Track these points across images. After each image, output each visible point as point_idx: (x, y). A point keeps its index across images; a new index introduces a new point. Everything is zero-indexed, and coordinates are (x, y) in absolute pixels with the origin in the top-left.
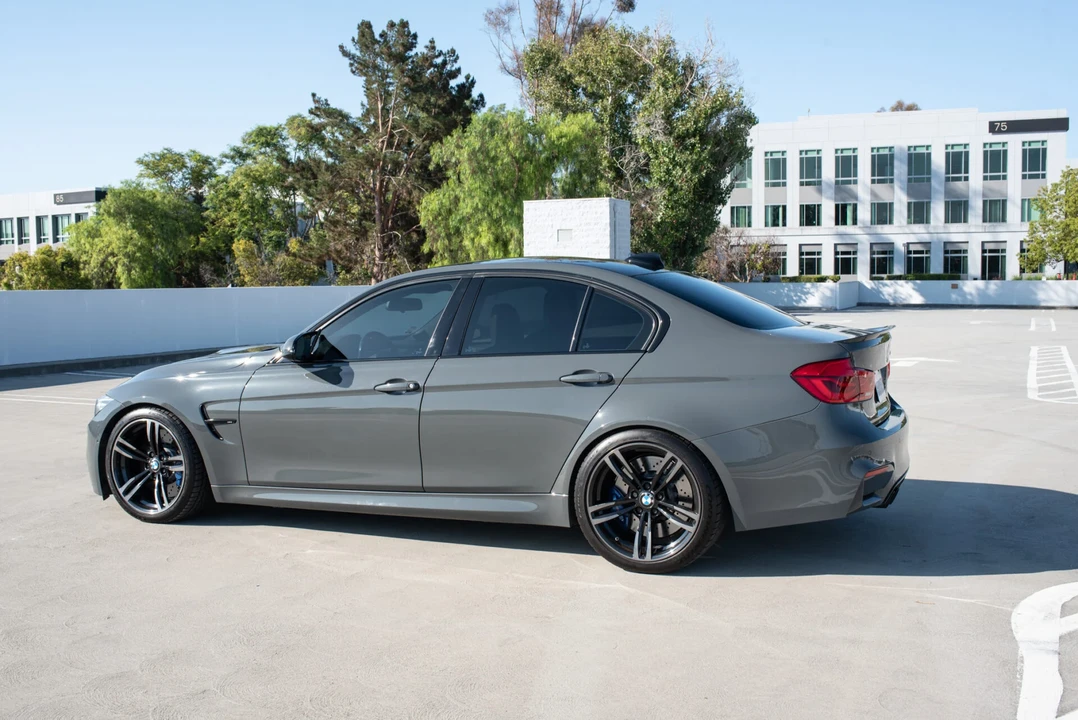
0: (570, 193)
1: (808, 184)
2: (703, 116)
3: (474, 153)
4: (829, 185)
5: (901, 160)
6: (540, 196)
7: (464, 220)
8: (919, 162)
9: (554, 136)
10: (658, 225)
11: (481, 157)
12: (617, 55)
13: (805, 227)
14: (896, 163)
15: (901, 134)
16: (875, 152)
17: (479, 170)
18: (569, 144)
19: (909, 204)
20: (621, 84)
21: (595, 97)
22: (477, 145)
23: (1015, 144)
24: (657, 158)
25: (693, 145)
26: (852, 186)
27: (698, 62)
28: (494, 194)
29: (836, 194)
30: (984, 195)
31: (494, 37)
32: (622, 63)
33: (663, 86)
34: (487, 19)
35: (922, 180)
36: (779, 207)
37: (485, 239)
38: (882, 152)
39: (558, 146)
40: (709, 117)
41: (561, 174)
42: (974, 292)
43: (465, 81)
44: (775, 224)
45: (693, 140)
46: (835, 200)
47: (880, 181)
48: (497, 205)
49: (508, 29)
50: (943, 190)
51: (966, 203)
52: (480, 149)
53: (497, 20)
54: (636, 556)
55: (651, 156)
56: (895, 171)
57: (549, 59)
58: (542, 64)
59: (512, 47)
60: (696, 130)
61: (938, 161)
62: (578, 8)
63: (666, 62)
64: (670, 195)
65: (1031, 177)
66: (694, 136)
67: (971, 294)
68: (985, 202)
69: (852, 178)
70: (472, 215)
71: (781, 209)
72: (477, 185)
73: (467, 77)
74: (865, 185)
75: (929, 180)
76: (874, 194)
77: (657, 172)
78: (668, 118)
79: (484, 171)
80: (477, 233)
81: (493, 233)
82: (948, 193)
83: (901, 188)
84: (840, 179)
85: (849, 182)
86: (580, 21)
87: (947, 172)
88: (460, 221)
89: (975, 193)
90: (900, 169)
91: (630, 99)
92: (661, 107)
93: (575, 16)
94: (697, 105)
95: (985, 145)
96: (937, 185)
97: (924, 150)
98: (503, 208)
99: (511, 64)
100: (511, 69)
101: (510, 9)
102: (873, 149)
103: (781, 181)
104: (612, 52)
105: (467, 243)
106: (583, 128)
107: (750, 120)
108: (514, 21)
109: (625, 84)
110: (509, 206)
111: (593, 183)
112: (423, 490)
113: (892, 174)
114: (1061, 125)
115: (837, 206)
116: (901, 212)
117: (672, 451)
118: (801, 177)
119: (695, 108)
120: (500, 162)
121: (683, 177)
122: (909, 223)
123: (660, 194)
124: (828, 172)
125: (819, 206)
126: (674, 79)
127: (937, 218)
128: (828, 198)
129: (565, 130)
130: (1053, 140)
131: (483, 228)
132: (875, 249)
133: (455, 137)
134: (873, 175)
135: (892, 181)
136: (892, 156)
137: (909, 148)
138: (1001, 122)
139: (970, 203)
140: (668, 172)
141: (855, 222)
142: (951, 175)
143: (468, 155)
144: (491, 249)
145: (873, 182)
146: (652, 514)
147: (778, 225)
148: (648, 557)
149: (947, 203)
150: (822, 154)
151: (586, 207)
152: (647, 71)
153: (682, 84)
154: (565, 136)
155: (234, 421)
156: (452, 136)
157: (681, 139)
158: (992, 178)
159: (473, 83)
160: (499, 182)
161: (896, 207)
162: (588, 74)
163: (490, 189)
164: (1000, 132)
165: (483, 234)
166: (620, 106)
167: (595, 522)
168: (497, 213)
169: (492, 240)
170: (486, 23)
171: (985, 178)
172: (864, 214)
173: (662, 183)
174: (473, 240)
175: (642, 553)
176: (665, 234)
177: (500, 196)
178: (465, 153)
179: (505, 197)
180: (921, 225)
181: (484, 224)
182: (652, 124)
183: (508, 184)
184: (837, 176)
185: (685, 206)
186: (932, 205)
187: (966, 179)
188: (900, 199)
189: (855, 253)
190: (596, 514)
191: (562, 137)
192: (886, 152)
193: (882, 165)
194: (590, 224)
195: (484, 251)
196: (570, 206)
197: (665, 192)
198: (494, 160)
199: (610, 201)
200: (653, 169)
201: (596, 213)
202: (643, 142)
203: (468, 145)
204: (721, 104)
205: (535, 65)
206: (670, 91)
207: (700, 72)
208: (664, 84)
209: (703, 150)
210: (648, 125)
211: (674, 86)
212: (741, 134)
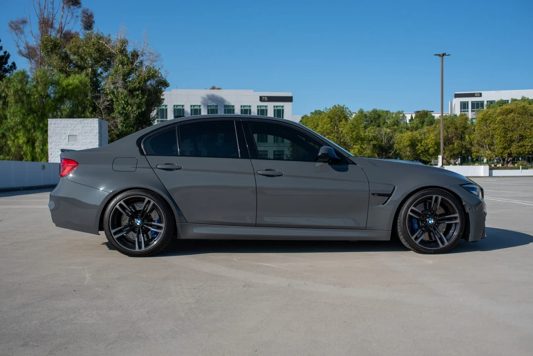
0: (71, 116)
2: (143, 80)
3: (16, 92)
5: (221, 112)
6: (54, 117)
7: (9, 129)
9: (64, 85)
11: (21, 94)
12: (96, 46)
14: (219, 113)
16: (209, 108)
17: (19, 101)
18: (73, 89)
20: (97, 61)
21: (81, 68)
22: (19, 87)
23: (271, 107)
24: (117, 101)
25: (138, 95)
27: (139, 53)
28: (28, 115)
31: (16, 38)
32: (99, 50)
33: (121, 64)
34: (10, 26)
37: (22, 140)
38: (212, 108)
39: (67, 91)
40: (146, 81)
41: (67, 106)
43: (3, 54)
45: (137, 93)
48: (30, 121)
49: (22, 32)
52: (21, 89)
53: (17, 27)
55: (114, 100)
57: (56, 46)
58: (51, 48)
59: (25, 42)
60: (139, 87)
61: (238, 113)
62: (63, 25)
63: (123, 51)
64: (125, 120)
66: (138, 91)
70: (14, 127)
72: (19, 109)
73: (5, 53)
77: (118, 108)
78: (124, 80)
79: (23, 102)
80: (17, 137)
81: (26, 137)
86: (64, 32)
88: (6, 130)
92: (121, 74)
93: (61, 29)
94: (140, 75)
95: (258, 106)
97: (231, 108)
98: (33, 123)
99: (25, 51)
100: (24, 54)
101: (24, 22)
103: (165, 120)
104: (93, 45)
105: (9, 143)
106: (80, 82)
107: (165, 84)
108: (27, 29)
109: (99, 62)
110: (37, 122)
111: (83, 112)
114: (289, 99)
119: (138, 76)
120: (32, 97)
121: (132, 112)
123: (119, 120)
126: (127, 61)
129: (70, 82)
130: (286, 106)
131: (20, 134)
133: (4, 82)
136: (217, 110)
137: (225, 106)
138: (264, 97)
140: (124, 108)
143: (14, 92)
144: (25, 146)
150: (185, 107)
151: (84, 123)
152: (112, 56)
153: (132, 63)
154: (71, 85)
156: (3, 81)
157: (131, 92)
159: (8, 56)
160: (31, 108)
162: (79, 55)
163: (26, 112)
164: (264, 101)
165: (21, 137)
166: (95, 73)
168: (29, 126)
169: (26, 141)
170: (10, 28)
173: (121, 114)
174: (14, 141)
177: (32, 116)
178: (11, 92)
179: (34, 117)
181: (21, 132)
182: (116, 83)
183: (37, 110)
191: (69, 85)
192: (214, 108)
194: (87, 132)
195: (20, 147)
196: (76, 123)
197: (122, 119)
198: (29, 96)
199: (99, 120)
200: (115, 106)
201: (91, 127)
202: (110, 92)
203: (13, 86)
204: (152, 75)
205: (47, 49)
206: (125, 67)
207: (140, 58)
208: (122, 63)
209: (142, 98)
210: (113, 84)
211: (128, 64)
212: (161, 92)
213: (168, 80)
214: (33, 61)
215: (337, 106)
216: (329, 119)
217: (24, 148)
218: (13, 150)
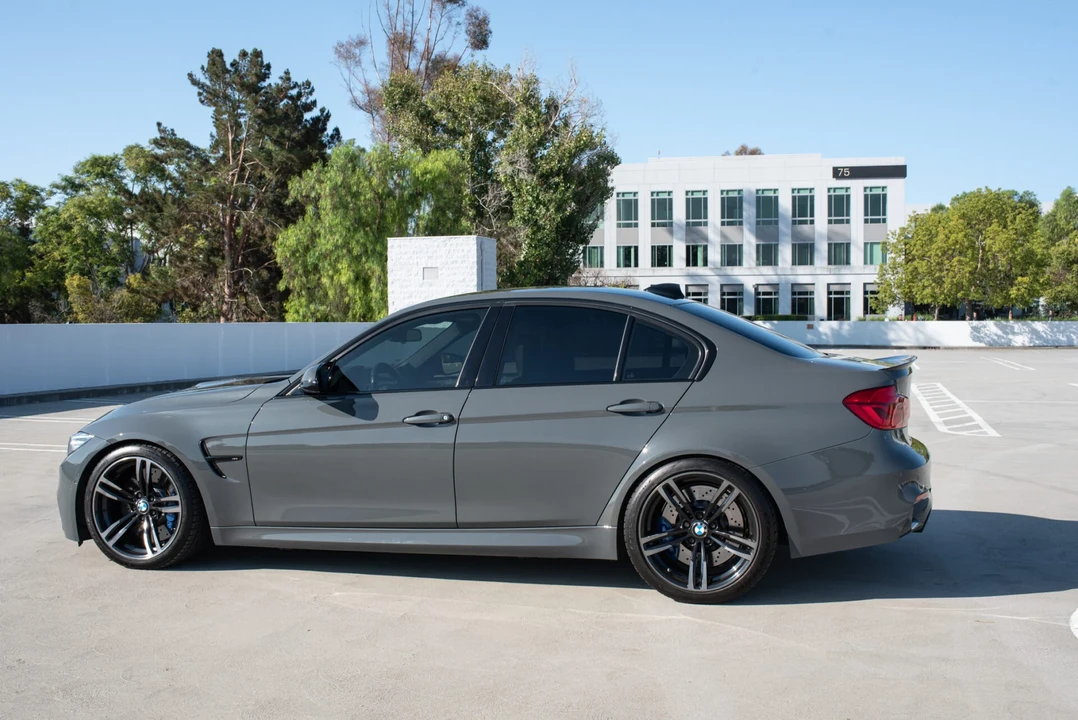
0: (433, 230)
1: (659, 225)
2: (567, 155)
3: (335, 188)
4: (679, 226)
5: (749, 203)
6: (402, 232)
7: (324, 256)
8: (767, 205)
9: (418, 172)
10: (521, 264)
11: (343, 192)
12: (479, 92)
13: (657, 268)
14: (745, 206)
15: (749, 178)
16: (725, 195)
17: (340, 206)
18: (433, 180)
19: (758, 246)
20: (482, 121)
21: (455, 134)
22: (339, 180)
23: (857, 189)
24: (520, 196)
25: (557, 184)
26: (702, 228)
27: (560, 102)
28: (356, 230)
29: (687, 235)
30: (829, 239)
31: (346, 73)
32: (484, 100)
33: (526, 124)
34: (337, 51)
35: (770, 223)
36: (630, 247)
37: (345, 276)
38: (731, 195)
39: (422, 183)
40: (572, 156)
41: (426, 209)
42: (828, 332)
43: (319, 114)
44: (627, 265)
45: (557, 179)
46: (686, 241)
47: (729, 224)
48: (358, 242)
49: (358, 63)
50: (789, 232)
51: (812, 246)
52: (342, 183)
53: (349, 53)
54: (691, 587)
55: (514, 194)
56: (744, 213)
57: (409, 95)
58: (401, 99)
59: (363, 81)
60: (560, 168)
61: (785, 204)
62: (432, 43)
63: (529, 100)
64: (534, 233)
65: (873, 221)
66: (558, 175)
67: (826, 335)
68: (830, 245)
69: (702, 220)
70: (332, 252)
71: (633, 250)
72: (337, 221)
73: (322, 110)
74: (715, 226)
75: (777, 223)
76: (723, 236)
77: (520, 211)
78: (531, 156)
79: (346, 207)
80: (337, 271)
81: (353, 271)
82: (795, 235)
83: (750, 230)
84: (691, 220)
85: (700, 224)
86: (433, 57)
87: (794, 215)
88: (318, 259)
89: (821, 236)
90: (749, 212)
91: (490, 136)
92: (525, 145)
93: (428, 51)
94: (561, 144)
95: (829, 189)
96: (784, 228)
97: (771, 194)
98: (364, 245)
99: (362, 99)
100: (362, 103)
101: (361, 43)
102: (722, 192)
103: (633, 222)
104: (475, 89)
105: (325, 281)
106: (448, 165)
107: (613, 160)
108: (366, 56)
109: (487, 121)
110: (371, 242)
111: (457, 221)
112: (457, 526)
113: (741, 216)
114: (899, 172)
115: (688, 248)
116: (750, 254)
117: (728, 479)
118: (653, 218)
119: (559, 147)
120: (362, 198)
121: (547, 217)
122: (758, 265)
123: (524, 233)
124: (679, 213)
125: (670, 247)
126: (538, 117)
127: (784, 260)
128: (681, 239)
129: (430, 166)
130: (892, 186)
131: (343, 265)
132: (726, 290)
133: (315, 171)
134: (723, 217)
135: (741, 223)
136: (741, 199)
137: (758, 191)
138: (844, 168)
139: (816, 246)
140: (531, 211)
141: (705, 263)
142: (797, 219)
143: (330, 190)
144: (351, 286)
145: (723, 224)
146: (705, 544)
147: (630, 266)
148: (704, 587)
149: (794, 246)
150: (673, 196)
151: (451, 245)
152: (509, 109)
153: (546, 123)
154: (430, 172)
155: (240, 458)
156: (312, 170)
157: (545, 178)
158: (837, 222)
159: (328, 117)
160: (360, 218)
161: (745, 248)
162: (449, 111)
163: (352, 225)
164: (843, 177)
165: (343, 272)
166: (481, 144)
167: (648, 553)
168: (357, 250)
169: (352, 277)
170: (336, 56)
171: (830, 222)
172: (715, 255)
173: (526, 221)
174: (332, 278)
175: (697, 584)
176: (528, 273)
177: (362, 232)
178: (327, 187)
179: (366, 233)
180: (770, 267)
181: (345, 261)
182: (516, 163)
183: (370, 220)
184: (688, 218)
185: (548, 245)
186: (780, 248)
187: (812, 222)
188: (749, 241)
189: (706, 294)
190: (648, 546)
191: (426, 173)
192: (735, 194)
193: (732, 207)
194: (457, 262)
195: (343, 289)
196: (436, 244)
197: (528, 231)
198: (356, 195)
199: (477, 239)
200: (516, 208)
201: (463, 251)
202: (506, 180)
203: (329, 179)
204: (587, 143)
205: (393, 100)
206: (534, 129)
207: (564, 111)
208: (528, 122)
209: (567, 189)
210: (511, 163)
211: (538, 124)
212: (604, 174)
213: (619, 152)
214: (377, 117)
215: (984, 190)
216: (961, 221)
217: (350, 291)
218: (331, 293)
